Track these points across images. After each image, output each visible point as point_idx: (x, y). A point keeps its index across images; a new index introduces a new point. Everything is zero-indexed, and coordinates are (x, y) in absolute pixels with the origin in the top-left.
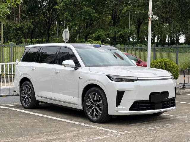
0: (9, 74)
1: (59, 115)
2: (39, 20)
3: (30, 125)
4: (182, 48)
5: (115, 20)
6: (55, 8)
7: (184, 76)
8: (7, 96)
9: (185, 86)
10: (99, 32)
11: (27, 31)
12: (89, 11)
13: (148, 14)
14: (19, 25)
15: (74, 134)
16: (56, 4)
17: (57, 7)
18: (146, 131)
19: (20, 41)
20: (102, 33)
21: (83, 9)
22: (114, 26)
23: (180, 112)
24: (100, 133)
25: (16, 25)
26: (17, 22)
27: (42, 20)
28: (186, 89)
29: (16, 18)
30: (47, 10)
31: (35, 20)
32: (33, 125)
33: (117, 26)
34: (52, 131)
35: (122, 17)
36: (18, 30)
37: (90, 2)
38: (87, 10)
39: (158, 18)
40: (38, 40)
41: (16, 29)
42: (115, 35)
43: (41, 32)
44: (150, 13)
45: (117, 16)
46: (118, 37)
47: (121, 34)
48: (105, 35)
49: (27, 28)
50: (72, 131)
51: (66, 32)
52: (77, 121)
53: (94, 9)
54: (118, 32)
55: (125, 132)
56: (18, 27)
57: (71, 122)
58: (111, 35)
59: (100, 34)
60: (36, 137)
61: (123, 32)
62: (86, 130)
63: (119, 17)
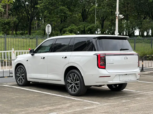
0: (9, 60)
1: (52, 92)
2: (23, 16)
3: (32, 98)
4: (138, 39)
5: (84, 17)
6: (36, 7)
7: (143, 62)
8: (8, 77)
9: (143, 69)
10: (72, 27)
11: (13, 25)
12: (64, 9)
13: (116, 14)
14: (7, 20)
15: (69, 106)
16: (37, 4)
17: (38, 6)
18: (122, 103)
19: (8, 33)
20: (74, 27)
21: (59, 8)
22: (83, 22)
23: (144, 89)
24: (88, 104)
25: (5, 20)
26: (5, 18)
27: (25, 16)
28: (144, 71)
29: (4, 15)
30: (29, 8)
31: (19, 16)
32: (35, 99)
33: (86, 22)
34: (51, 103)
35: (89, 14)
36: (6, 24)
37: (65, 2)
38: (62, 9)
39: (123, 17)
40: (21, 32)
41: (4, 24)
42: (85, 29)
43: (24, 26)
44: (117, 12)
45: (86, 14)
46: (87, 30)
47: (89, 28)
48: (77, 29)
49: (13, 22)
50: (66, 103)
51: (49, 27)
52: (68, 96)
53: (68, 8)
54: (87, 27)
55: (106, 104)
56: (6, 22)
57: (63, 96)
58: (81, 29)
59: (73, 28)
60: (40, 107)
61: (91, 26)
62: (76, 102)
63: (87, 15)
